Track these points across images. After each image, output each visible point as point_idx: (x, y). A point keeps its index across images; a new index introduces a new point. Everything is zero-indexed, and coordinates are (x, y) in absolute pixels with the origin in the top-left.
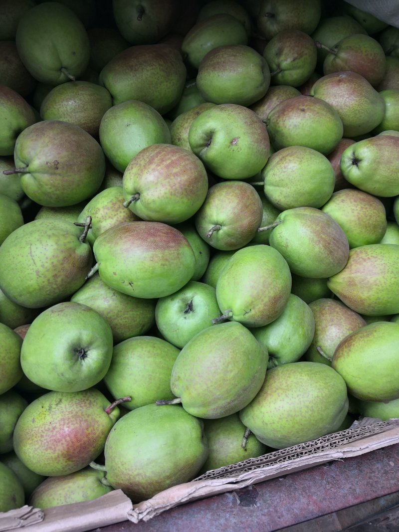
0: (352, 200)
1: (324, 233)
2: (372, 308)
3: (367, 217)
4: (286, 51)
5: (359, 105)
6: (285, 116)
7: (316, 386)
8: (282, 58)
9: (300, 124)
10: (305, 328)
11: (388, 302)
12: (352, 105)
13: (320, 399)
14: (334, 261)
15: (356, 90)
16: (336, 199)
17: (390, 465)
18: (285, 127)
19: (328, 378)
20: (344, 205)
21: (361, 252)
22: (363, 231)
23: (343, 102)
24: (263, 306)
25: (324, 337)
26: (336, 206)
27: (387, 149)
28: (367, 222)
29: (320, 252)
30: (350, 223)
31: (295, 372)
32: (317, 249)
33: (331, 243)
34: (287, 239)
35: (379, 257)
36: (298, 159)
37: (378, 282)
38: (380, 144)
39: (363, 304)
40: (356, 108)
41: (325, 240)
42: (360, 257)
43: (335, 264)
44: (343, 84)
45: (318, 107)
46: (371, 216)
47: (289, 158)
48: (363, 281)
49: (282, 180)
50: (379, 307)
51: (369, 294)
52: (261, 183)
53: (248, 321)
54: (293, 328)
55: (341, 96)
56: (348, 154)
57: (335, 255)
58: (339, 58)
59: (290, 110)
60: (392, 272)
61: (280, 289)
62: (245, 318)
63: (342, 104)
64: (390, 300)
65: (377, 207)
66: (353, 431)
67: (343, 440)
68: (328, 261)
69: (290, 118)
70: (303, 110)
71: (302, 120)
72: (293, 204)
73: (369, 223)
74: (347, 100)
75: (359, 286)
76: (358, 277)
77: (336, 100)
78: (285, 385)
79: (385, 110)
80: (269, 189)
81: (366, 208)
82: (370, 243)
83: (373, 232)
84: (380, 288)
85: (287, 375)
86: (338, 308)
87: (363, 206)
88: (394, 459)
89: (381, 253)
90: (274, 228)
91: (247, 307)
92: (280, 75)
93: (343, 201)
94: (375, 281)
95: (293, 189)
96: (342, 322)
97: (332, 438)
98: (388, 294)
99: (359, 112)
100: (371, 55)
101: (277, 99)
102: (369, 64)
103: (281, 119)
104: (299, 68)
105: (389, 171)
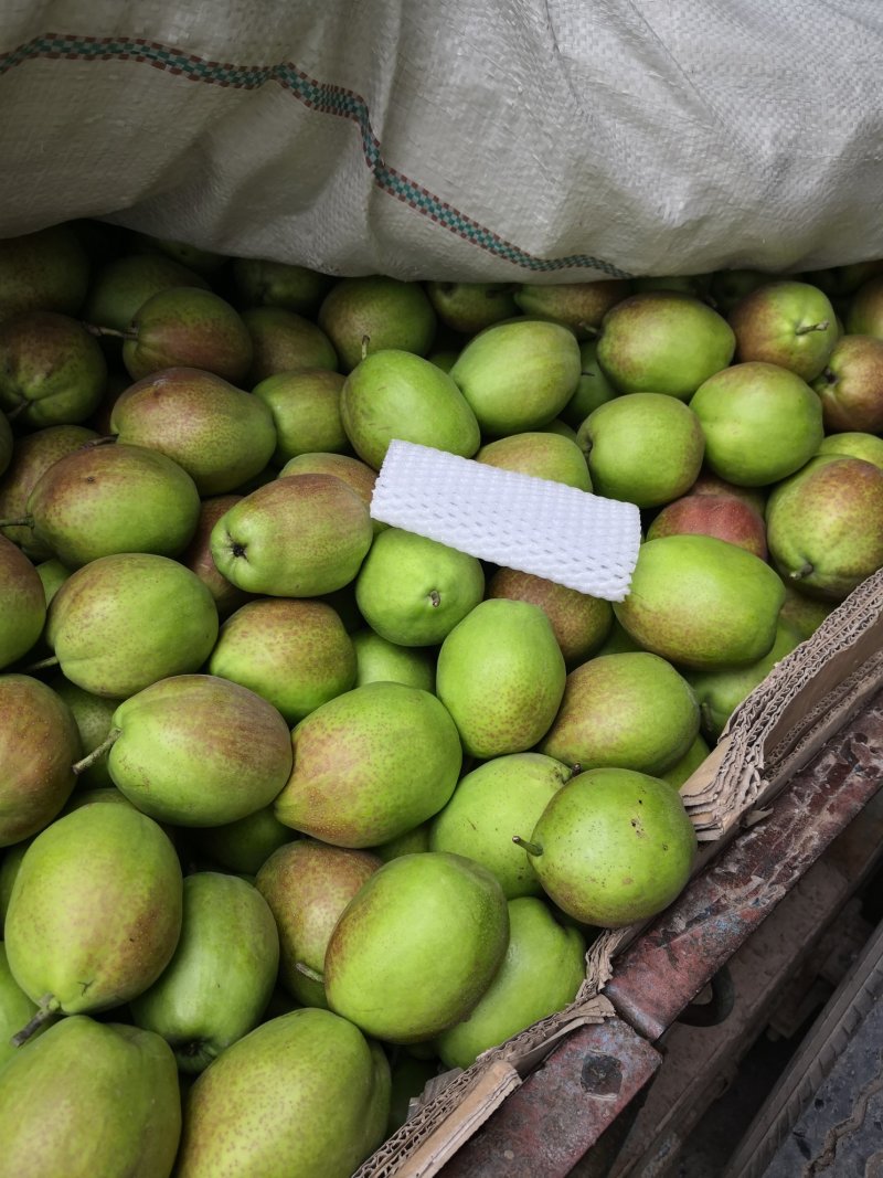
0: (263, 627)
1: (214, 726)
2: (376, 832)
3: (301, 649)
4: (24, 361)
5: (212, 431)
6: (57, 504)
7: (294, 1076)
8: (22, 377)
9: (95, 510)
10: (247, 945)
11: (399, 807)
12: (199, 434)
13: (310, 1102)
14: (260, 773)
15: (196, 404)
16: (230, 634)
17: (505, 1160)
18: (66, 525)
19: (316, 1043)
20: (250, 643)
21: (313, 729)
22: (307, 678)
23: (179, 435)
24: (118, 953)
25: (302, 937)
26: (234, 650)
27: (288, 509)
28: (307, 659)
29: (220, 769)
30: (275, 673)
31: (243, 1065)
32: (211, 765)
33: (239, 740)
34: (140, 769)
35: (348, 725)
36: (108, 590)
37: (362, 777)
38: (271, 503)
39: (354, 831)
40: (208, 440)
41: (222, 740)
42: (313, 737)
43: (266, 777)
44: (165, 398)
45: (121, 465)
46: (310, 644)
47: (87, 593)
48: (334, 786)
49: (91, 644)
50: (386, 825)
51: (357, 808)
52: (51, 662)
53: (99, 1001)
54: (219, 958)
55: (170, 423)
56: (219, 538)
57: (257, 760)
58: (145, 345)
59: (63, 487)
60: (382, 747)
61: (146, 896)
62: (89, 998)
63: (178, 437)
64: (399, 802)
65: (317, 620)
66: (411, 1127)
67: (397, 1160)
68: (245, 778)
69: (68, 505)
70: (91, 481)
71: (94, 501)
72: (135, 682)
73: (311, 660)
74: (185, 428)
75: (331, 798)
76: (323, 780)
77: (164, 433)
78: (228, 1106)
79: (274, 422)
80: (71, 669)
81: (295, 633)
82: (331, 696)
83: (328, 672)
84: (370, 787)
85: (230, 1080)
86: (313, 859)
87: (287, 631)
88: (509, 1142)
89: (349, 715)
90: (109, 750)
91: (84, 973)
92: (33, 410)
93: (244, 634)
94: (356, 778)
95: (121, 654)
96: (327, 888)
97: (374, 1167)
98: (391, 793)
99: (219, 444)
100: (206, 325)
101: (42, 463)
102: (209, 343)
103: (51, 511)
104: (65, 387)
105: (308, 549)
